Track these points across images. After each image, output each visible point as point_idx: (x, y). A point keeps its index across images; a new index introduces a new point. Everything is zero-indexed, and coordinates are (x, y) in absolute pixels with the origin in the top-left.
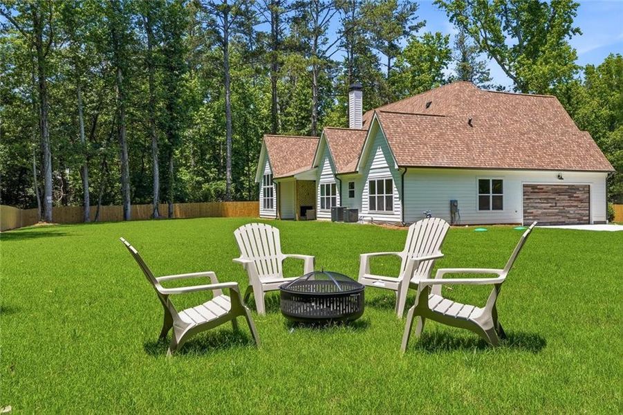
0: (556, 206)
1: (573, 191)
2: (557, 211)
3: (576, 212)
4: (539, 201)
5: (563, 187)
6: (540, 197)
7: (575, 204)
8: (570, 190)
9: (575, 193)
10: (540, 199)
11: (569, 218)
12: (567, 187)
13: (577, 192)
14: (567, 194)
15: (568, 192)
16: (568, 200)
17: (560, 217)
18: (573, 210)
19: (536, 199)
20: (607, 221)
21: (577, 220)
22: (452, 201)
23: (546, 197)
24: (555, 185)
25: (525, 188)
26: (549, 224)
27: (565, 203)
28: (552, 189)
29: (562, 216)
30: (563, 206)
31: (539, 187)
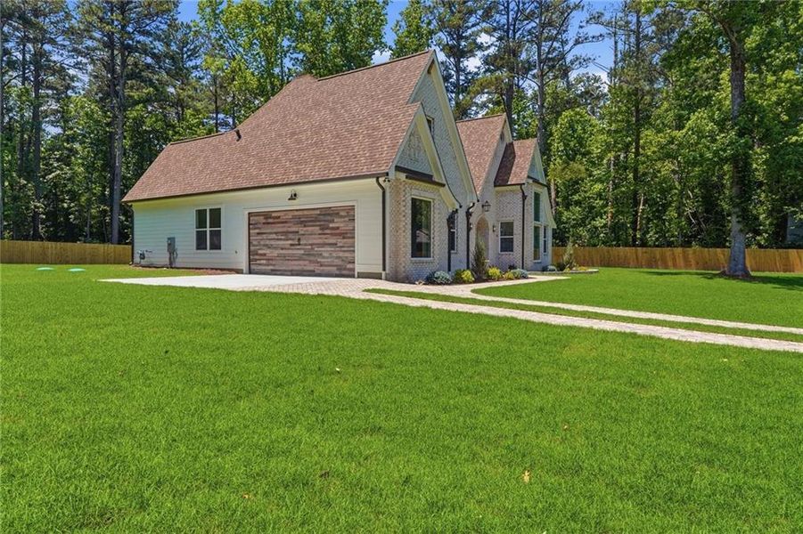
0: (299, 244)
1: (329, 218)
2: (302, 252)
3: (335, 255)
4: (274, 236)
5: (306, 213)
6: (275, 230)
7: (332, 241)
8: (322, 218)
9: (333, 221)
10: (276, 233)
11: (322, 266)
12: (318, 212)
13: (336, 220)
14: (318, 223)
15: (319, 221)
16: (320, 234)
17: (306, 262)
18: (327, 251)
19: (271, 233)
20: (383, 273)
21: (335, 268)
22: (169, 239)
23: (285, 230)
24: (297, 210)
25: (251, 218)
26: (289, 273)
27: (314, 239)
28: (294, 217)
29: (310, 261)
30: (311, 245)
31: (273, 215)
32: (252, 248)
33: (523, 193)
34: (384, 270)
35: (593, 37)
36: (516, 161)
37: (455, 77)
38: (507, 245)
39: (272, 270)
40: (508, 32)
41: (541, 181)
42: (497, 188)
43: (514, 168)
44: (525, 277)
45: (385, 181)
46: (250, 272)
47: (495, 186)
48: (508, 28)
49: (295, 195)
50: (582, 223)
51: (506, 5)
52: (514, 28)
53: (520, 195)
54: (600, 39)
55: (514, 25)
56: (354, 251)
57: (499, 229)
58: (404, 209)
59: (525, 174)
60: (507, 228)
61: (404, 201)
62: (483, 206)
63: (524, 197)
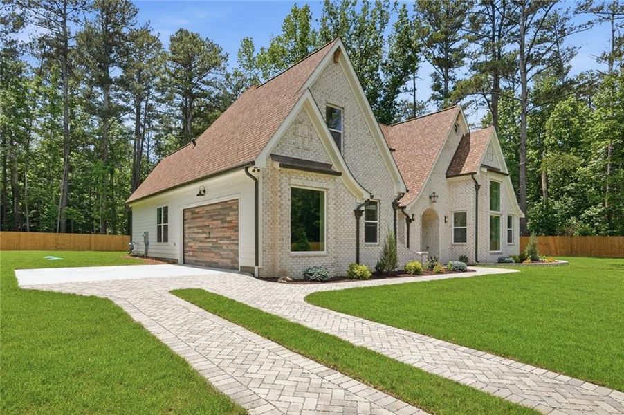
0: (209, 238)
1: (226, 212)
2: (211, 244)
3: (229, 248)
4: (196, 230)
5: (213, 207)
6: (197, 225)
7: (227, 234)
8: (222, 212)
9: (228, 215)
10: (197, 227)
11: (222, 258)
12: (220, 206)
13: (231, 214)
14: (220, 217)
15: (221, 215)
16: (221, 228)
17: (213, 255)
18: (225, 244)
19: (194, 227)
20: (256, 268)
21: (230, 261)
22: (145, 233)
23: (201, 224)
24: (208, 205)
25: (185, 214)
26: (204, 264)
27: (218, 232)
28: (208, 212)
29: (216, 253)
30: (216, 238)
31: (197, 210)
32: (186, 241)
33: (476, 183)
34: (257, 264)
35: (580, 26)
36: (471, 151)
37: (443, 86)
38: (460, 236)
39: (196, 261)
40: (493, 39)
41: (501, 171)
42: (450, 179)
43: (468, 158)
44: (462, 270)
45: (254, 171)
46: (185, 263)
47: (447, 177)
48: (494, 35)
49: (204, 191)
50: (576, 212)
51: (491, 14)
52: (500, 33)
53: (473, 185)
54: (588, 26)
55: (500, 31)
56: (238, 244)
57: (451, 219)
58: (279, 199)
59: (478, 163)
60: (460, 219)
61: (280, 191)
62: (430, 197)
63: (477, 187)
